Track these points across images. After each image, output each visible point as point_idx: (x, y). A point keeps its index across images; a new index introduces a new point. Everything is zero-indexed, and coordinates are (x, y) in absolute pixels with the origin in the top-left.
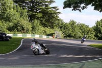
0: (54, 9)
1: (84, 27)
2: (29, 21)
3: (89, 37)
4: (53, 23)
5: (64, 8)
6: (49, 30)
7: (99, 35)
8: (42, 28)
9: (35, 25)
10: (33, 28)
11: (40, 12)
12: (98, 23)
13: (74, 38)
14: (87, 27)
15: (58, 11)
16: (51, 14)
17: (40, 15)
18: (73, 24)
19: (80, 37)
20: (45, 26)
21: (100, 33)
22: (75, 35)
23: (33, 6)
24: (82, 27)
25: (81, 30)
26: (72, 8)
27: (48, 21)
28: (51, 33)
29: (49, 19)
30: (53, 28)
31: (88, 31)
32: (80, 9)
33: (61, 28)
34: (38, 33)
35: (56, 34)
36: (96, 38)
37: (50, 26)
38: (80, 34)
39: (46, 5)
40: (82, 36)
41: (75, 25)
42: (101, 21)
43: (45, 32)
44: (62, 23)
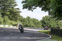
0: (17, 10)
1: (35, 20)
3: (38, 26)
4: (16, 18)
5: (23, 9)
6: (14, 23)
7: (44, 25)
8: (10, 21)
10: (4, 21)
11: (8, 11)
14: (37, 20)
17: (8, 13)
18: (29, 19)
19: (33, 27)
20: (11, 19)
21: (45, 24)
22: (30, 25)
24: (34, 21)
26: (28, 9)
27: (13, 17)
28: (15, 24)
29: (14, 15)
31: (38, 23)
33: (21, 21)
34: (7, 24)
35: (18, 25)
36: (42, 27)
37: (15, 20)
38: (33, 25)
39: (12, 7)
40: (35, 26)
41: (30, 19)
42: (46, 17)
43: (11, 24)
44: (22, 18)
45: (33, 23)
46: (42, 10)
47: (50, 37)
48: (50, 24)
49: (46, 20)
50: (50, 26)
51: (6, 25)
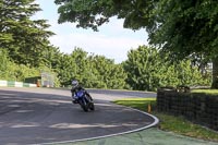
0: (39, 26)
1: (103, 63)
3: (114, 84)
4: (35, 55)
5: (60, 22)
6: (27, 71)
7: (134, 79)
8: (13, 67)
11: (8, 32)
12: (132, 54)
14: (110, 62)
15: (47, 30)
16: (33, 35)
17: (9, 38)
19: (95, 85)
20: (19, 61)
21: (138, 75)
22: (84, 80)
24: (100, 64)
25: (98, 69)
26: (77, 23)
27: (26, 50)
28: (33, 76)
29: (27, 46)
30: (36, 66)
31: (113, 72)
32: (95, 24)
33: (54, 65)
34: (3, 77)
35: (43, 79)
36: (128, 86)
37: (30, 61)
38: (94, 78)
39: (22, 17)
40: (101, 83)
41: (85, 58)
42: (139, 50)
43: (19, 75)
44: (57, 55)
45: (96, 72)
46: (125, 26)
47: (154, 120)
48: (156, 75)
49: (141, 61)
50: (156, 81)
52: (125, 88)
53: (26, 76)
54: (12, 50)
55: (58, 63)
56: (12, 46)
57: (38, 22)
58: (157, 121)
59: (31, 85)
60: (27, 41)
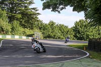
0: (33, 11)
2: (9, 22)
4: (32, 24)
5: (43, 9)
7: (78, 35)
8: (22, 29)
9: (15, 26)
10: (13, 29)
11: (19, 13)
12: (77, 23)
13: (54, 38)
14: (66, 27)
15: (37, 12)
16: (31, 15)
18: (52, 25)
19: (59, 38)
20: (24, 27)
21: (79, 33)
22: (54, 35)
23: (13, 8)
24: (61, 28)
25: (61, 30)
26: (51, 9)
27: (27, 22)
28: (30, 33)
29: (28, 20)
30: (32, 29)
31: (68, 32)
33: (40, 29)
34: (17, 34)
35: (35, 35)
36: (75, 38)
37: (29, 27)
38: (59, 34)
39: (26, 7)
40: (62, 37)
41: (54, 25)
42: (80, 21)
44: (42, 24)
45: (60, 32)
46: (73, 10)
47: (87, 54)
48: (88, 33)
49: (81, 27)
50: (88, 36)
51: (15, 36)
52: (73, 39)
53: (28, 34)
54: (21, 22)
55: (42, 28)
56: (21, 20)
57: (33, 9)
58: (88, 54)
59: (30, 38)
60: (28, 18)
